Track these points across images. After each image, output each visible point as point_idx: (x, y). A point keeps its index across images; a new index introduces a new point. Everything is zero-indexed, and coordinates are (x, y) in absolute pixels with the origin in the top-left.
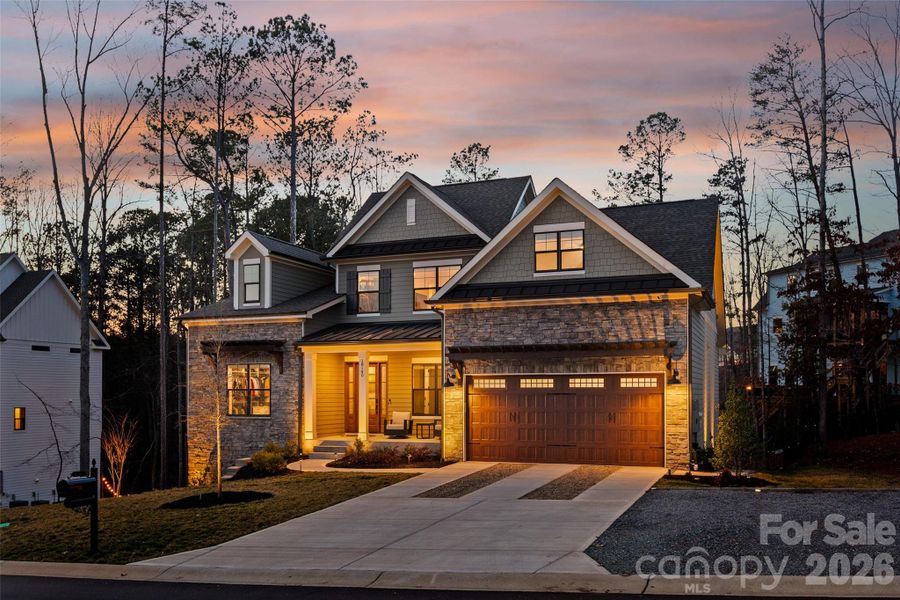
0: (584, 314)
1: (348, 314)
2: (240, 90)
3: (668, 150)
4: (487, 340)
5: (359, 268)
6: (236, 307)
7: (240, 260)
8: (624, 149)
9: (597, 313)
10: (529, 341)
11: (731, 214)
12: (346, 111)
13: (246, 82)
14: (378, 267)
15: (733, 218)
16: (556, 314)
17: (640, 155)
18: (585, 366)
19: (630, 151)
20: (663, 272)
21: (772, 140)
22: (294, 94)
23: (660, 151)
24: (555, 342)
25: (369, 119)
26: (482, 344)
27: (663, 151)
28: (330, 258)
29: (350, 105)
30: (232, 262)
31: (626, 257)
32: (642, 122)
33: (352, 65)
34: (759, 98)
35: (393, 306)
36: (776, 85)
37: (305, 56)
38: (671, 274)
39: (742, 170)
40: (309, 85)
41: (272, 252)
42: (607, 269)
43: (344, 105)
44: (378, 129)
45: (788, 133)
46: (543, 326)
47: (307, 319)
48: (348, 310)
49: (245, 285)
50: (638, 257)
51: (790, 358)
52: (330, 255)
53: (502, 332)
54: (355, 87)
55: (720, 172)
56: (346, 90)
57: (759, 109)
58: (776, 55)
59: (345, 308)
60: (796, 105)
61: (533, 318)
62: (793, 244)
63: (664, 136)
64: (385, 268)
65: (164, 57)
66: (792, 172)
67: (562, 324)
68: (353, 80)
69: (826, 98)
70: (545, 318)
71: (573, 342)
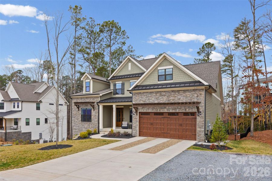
0: (172, 93)
1: (114, 95)
2: (99, 41)
3: (211, 52)
4: (144, 102)
5: (116, 83)
6: (84, 93)
7: (85, 80)
8: (198, 53)
9: (176, 93)
10: (156, 102)
11: (229, 70)
12: (124, 45)
13: (100, 38)
14: (121, 82)
15: (229, 71)
16: (164, 93)
17: (203, 54)
18: (172, 109)
19: (200, 53)
20: (197, 80)
21: (240, 48)
22: (110, 41)
23: (208, 53)
24: (164, 102)
25: (131, 47)
26: (143, 103)
27: (209, 53)
28: (109, 80)
29: (125, 43)
30: (83, 81)
31: (185, 76)
32: (203, 45)
33: (125, 32)
34: (236, 36)
35: (125, 93)
36: (241, 32)
37: (113, 31)
38: (199, 81)
39: (232, 58)
40: (115, 39)
41: (92, 78)
42: (179, 80)
43: (124, 43)
44: (132, 49)
45: (245, 46)
46: (160, 97)
47: (101, 96)
48: (113, 94)
49: (86, 87)
50: (189, 76)
51: (245, 108)
52: (109, 79)
53: (149, 99)
54: (126, 38)
55: (226, 59)
56: (124, 39)
57: (237, 40)
58: (242, 24)
59: (113, 93)
60: (247, 38)
61: (158, 95)
62: (244, 74)
63: (210, 49)
64: (123, 82)
65: (76, 31)
66: (246, 56)
67: (166, 97)
68: (125, 36)
69: (255, 30)
70: (161, 95)
71: (169, 102)
